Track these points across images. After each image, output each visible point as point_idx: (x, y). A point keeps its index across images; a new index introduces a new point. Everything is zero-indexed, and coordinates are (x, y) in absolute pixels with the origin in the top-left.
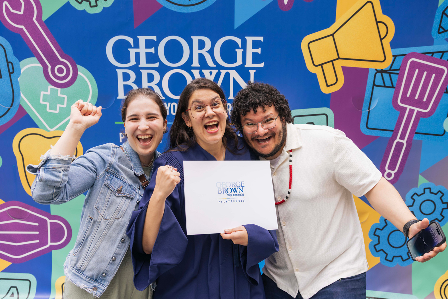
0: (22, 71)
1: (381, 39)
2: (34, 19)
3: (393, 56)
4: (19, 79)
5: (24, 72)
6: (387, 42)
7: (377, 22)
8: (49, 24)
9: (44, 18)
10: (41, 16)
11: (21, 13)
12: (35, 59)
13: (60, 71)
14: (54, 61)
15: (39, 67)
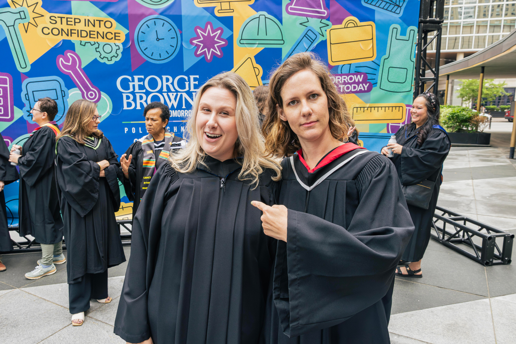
0: (70, 95)
1: (257, 76)
2: (77, 67)
3: (263, 84)
4: (68, 100)
5: (71, 96)
6: (259, 77)
7: (254, 68)
8: (85, 70)
9: (82, 67)
10: (81, 66)
11: (70, 64)
12: (77, 89)
13: (91, 95)
14: (88, 90)
15: (79, 93)
